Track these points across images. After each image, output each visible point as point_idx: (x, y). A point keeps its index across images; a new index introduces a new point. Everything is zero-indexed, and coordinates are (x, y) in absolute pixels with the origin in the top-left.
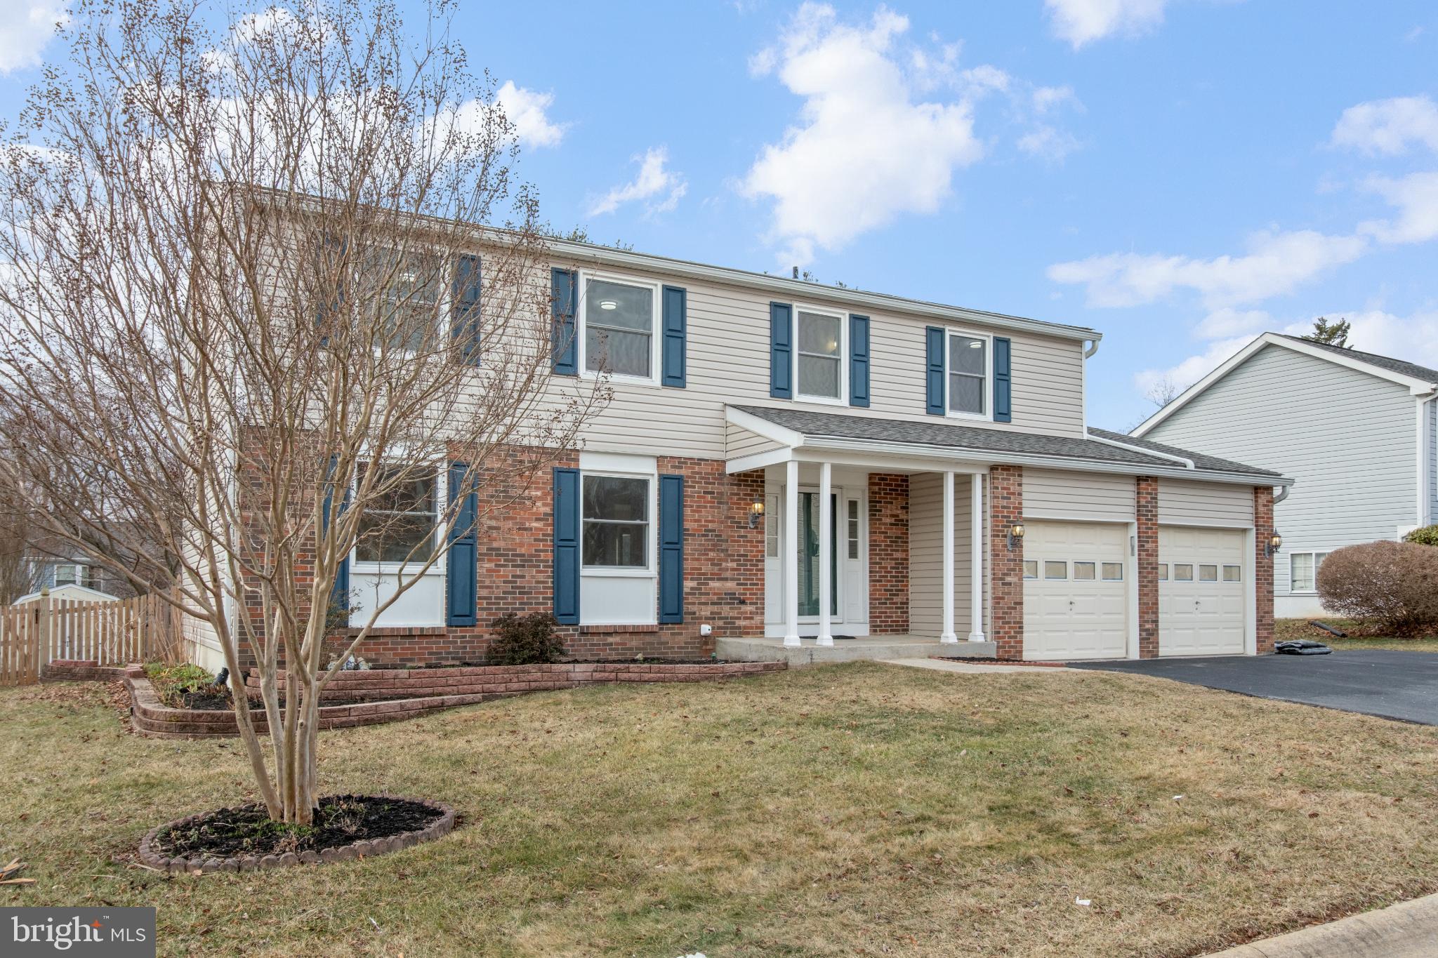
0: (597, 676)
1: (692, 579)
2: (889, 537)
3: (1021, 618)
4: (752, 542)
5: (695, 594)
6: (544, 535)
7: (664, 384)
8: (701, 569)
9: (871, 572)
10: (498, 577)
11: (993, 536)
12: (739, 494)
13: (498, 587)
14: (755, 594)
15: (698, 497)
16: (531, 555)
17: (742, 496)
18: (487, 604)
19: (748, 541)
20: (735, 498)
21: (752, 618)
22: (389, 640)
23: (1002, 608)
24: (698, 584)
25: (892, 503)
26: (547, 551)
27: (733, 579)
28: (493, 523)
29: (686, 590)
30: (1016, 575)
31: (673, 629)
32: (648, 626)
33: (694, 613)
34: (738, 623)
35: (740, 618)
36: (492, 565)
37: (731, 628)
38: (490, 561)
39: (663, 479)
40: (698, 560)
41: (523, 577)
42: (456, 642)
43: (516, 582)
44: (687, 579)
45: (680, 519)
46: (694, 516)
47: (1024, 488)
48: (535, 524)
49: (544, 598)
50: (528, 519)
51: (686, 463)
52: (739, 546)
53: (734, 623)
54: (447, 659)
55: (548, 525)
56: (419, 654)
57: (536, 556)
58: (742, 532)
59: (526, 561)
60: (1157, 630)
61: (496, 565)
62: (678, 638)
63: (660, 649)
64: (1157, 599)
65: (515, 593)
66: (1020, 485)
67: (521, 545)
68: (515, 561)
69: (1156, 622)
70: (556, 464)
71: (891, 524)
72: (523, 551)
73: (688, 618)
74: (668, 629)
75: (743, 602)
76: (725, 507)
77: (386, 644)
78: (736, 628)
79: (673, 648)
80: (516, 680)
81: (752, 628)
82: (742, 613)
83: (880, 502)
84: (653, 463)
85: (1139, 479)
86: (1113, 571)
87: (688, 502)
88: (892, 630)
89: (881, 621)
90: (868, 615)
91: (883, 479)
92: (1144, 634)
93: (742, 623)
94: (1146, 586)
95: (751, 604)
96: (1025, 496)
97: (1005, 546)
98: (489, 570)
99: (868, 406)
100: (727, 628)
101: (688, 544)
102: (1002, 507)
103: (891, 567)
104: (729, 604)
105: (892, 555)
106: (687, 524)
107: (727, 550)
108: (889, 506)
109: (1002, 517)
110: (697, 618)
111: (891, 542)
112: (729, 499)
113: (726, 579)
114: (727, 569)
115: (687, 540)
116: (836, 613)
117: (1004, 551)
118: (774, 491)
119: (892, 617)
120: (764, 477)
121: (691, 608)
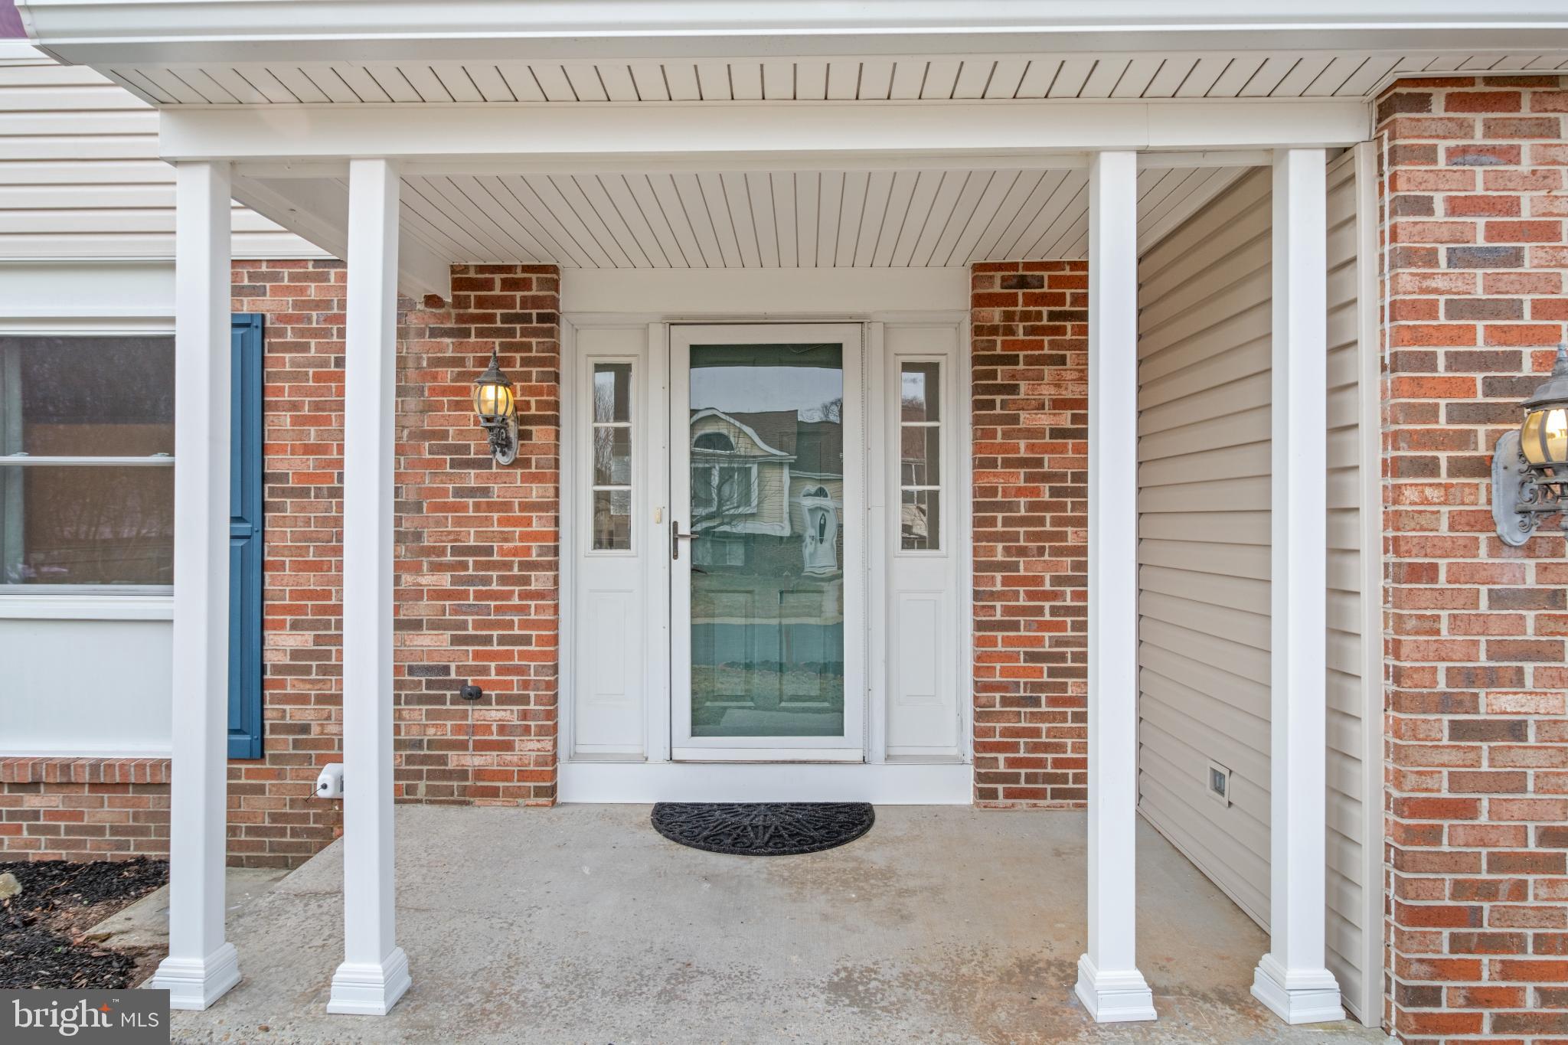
1: (295, 626)
4: (506, 506)
5: (307, 670)
8: (324, 595)
9: (977, 595)
11: (1393, 467)
12: (459, 362)
14: (520, 670)
15: (318, 377)
17: (470, 367)
19: (491, 507)
20: (448, 374)
21: (508, 746)
23: (1453, 862)
24: (318, 640)
25: (1060, 361)
27: (436, 625)
29: (271, 658)
33: (305, 729)
34: (455, 760)
35: (462, 746)
37: (431, 775)
40: (317, 566)
44: (280, 625)
46: (301, 434)
51: (275, 277)
52: (458, 522)
53: (443, 760)
58: (472, 478)
62: (247, 804)
71: (1057, 433)
73: (279, 744)
75: (475, 696)
76: (412, 402)
78: (449, 775)
81: (507, 776)
82: (475, 729)
83: (1013, 360)
87: (283, 392)
88: (1057, 793)
89: (1011, 763)
90: (969, 736)
91: (1023, 283)
93: (473, 760)
95: (502, 700)
97: (1481, 521)
100: (418, 775)
101: (282, 522)
102: (1455, 309)
103: (1057, 581)
104: (422, 700)
105: (1063, 536)
106: (276, 463)
107: (418, 536)
108: (1048, 371)
109: (1455, 361)
110: (315, 744)
111: (1054, 492)
112: (425, 376)
113: (415, 625)
114: (418, 595)
115: (280, 508)
116: (837, 730)
117: (1471, 547)
118: (617, 350)
119: (1061, 748)
120: (554, 302)
121: (295, 713)
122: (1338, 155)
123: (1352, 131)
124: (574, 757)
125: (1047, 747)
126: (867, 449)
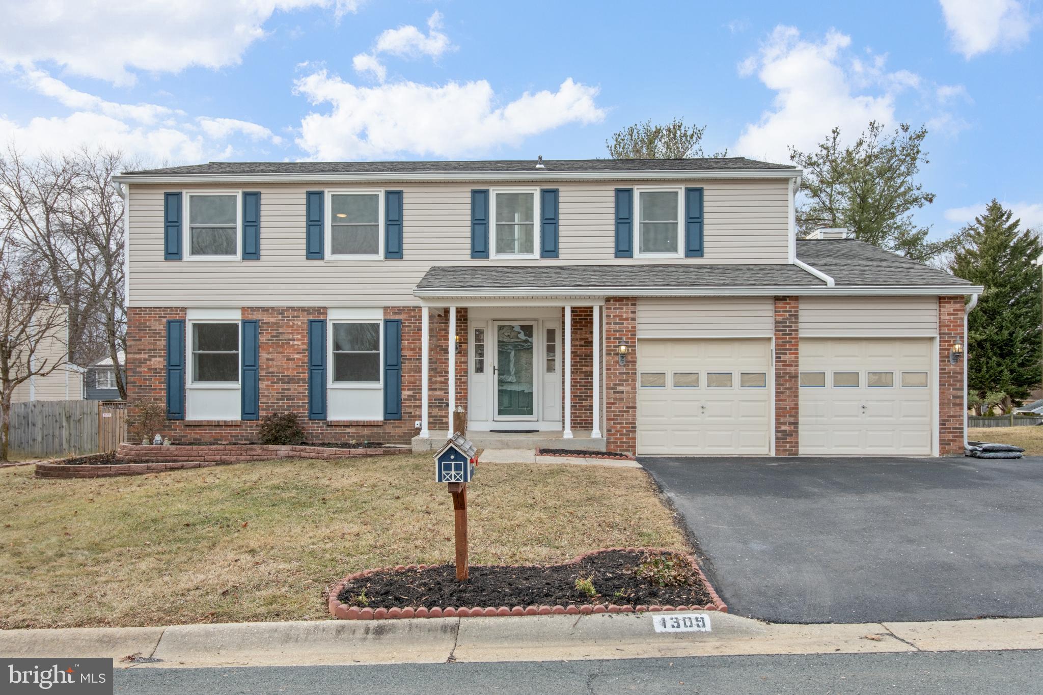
0: (291, 453)
1: (408, 390)
2: (578, 356)
3: (634, 419)
5: (411, 400)
6: (302, 363)
7: (386, 258)
8: (415, 383)
10: (273, 389)
12: (445, 330)
13: (273, 396)
14: (459, 400)
15: (413, 333)
16: (295, 376)
18: (266, 406)
20: (443, 332)
22: (208, 428)
23: (614, 411)
24: (416, 393)
25: (582, 329)
26: (304, 373)
27: (441, 389)
28: (270, 356)
29: (403, 397)
30: (629, 385)
31: (395, 423)
32: (374, 421)
33: (411, 413)
34: (445, 420)
35: (446, 417)
36: (269, 383)
37: (439, 423)
38: (267, 380)
39: (386, 322)
40: (413, 376)
41: (289, 389)
42: (247, 430)
43: (284, 393)
44: (405, 390)
45: (398, 349)
46: (410, 346)
47: (638, 314)
48: (296, 356)
49: (303, 403)
50: (293, 353)
51: (404, 310)
52: (445, 366)
53: (442, 420)
54: (242, 440)
55: (306, 356)
56: (224, 436)
57: (297, 376)
59: (291, 380)
60: (797, 432)
61: (272, 383)
62: (398, 430)
63: (384, 437)
64: (797, 404)
65: (283, 400)
66: (634, 312)
67: (288, 369)
68: (284, 380)
69: (796, 424)
70: (311, 317)
71: (581, 346)
72: (289, 373)
73: (405, 416)
74: (390, 423)
76: (435, 339)
77: (206, 430)
78: (443, 423)
79: (395, 436)
80: (245, 454)
84: (381, 311)
85: (777, 299)
86: (752, 379)
87: (405, 337)
88: (580, 427)
89: (571, 420)
92: (780, 435)
94: (782, 393)
96: (639, 320)
97: (617, 362)
98: (267, 386)
99: (557, 257)
100: (436, 423)
101: (406, 366)
102: (614, 331)
103: (580, 379)
104: (437, 406)
105: (582, 369)
106: (405, 352)
107: (436, 369)
108: (579, 331)
109: (614, 339)
110: (413, 417)
111: (580, 359)
112: (438, 333)
113: (436, 389)
114: (436, 383)
115: (405, 363)
116: (531, 414)
117: (616, 366)
118: (480, 326)
119: (581, 417)
120: (467, 316)
121: (408, 410)
122: (601, 308)
123: (602, 303)
124: (471, 421)
125: (578, 417)
126: (538, 349)
